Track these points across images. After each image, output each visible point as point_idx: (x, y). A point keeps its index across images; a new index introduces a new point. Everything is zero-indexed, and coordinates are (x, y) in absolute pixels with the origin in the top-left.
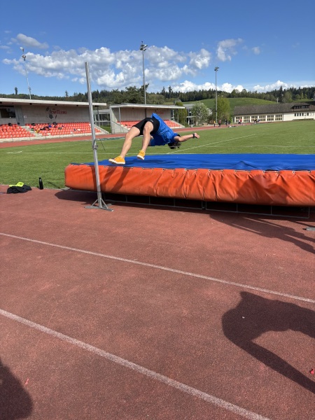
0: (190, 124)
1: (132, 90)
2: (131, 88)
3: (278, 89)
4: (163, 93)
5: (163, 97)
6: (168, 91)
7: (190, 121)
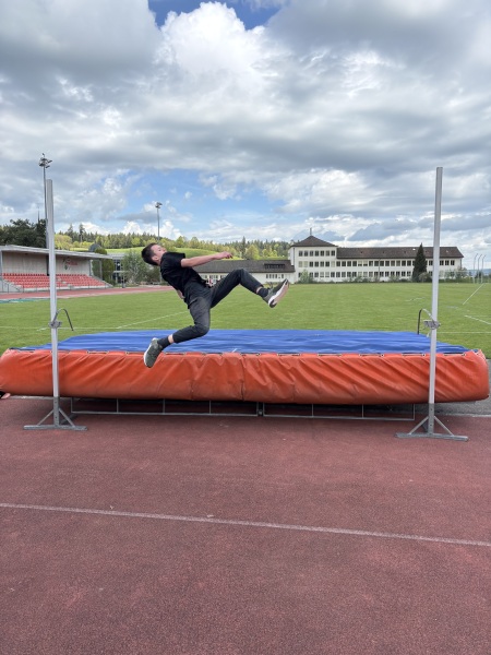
0: (119, 282)
1: (21, 225)
2: (20, 221)
3: (240, 241)
4: (70, 234)
5: (70, 238)
6: (78, 231)
7: (119, 278)
